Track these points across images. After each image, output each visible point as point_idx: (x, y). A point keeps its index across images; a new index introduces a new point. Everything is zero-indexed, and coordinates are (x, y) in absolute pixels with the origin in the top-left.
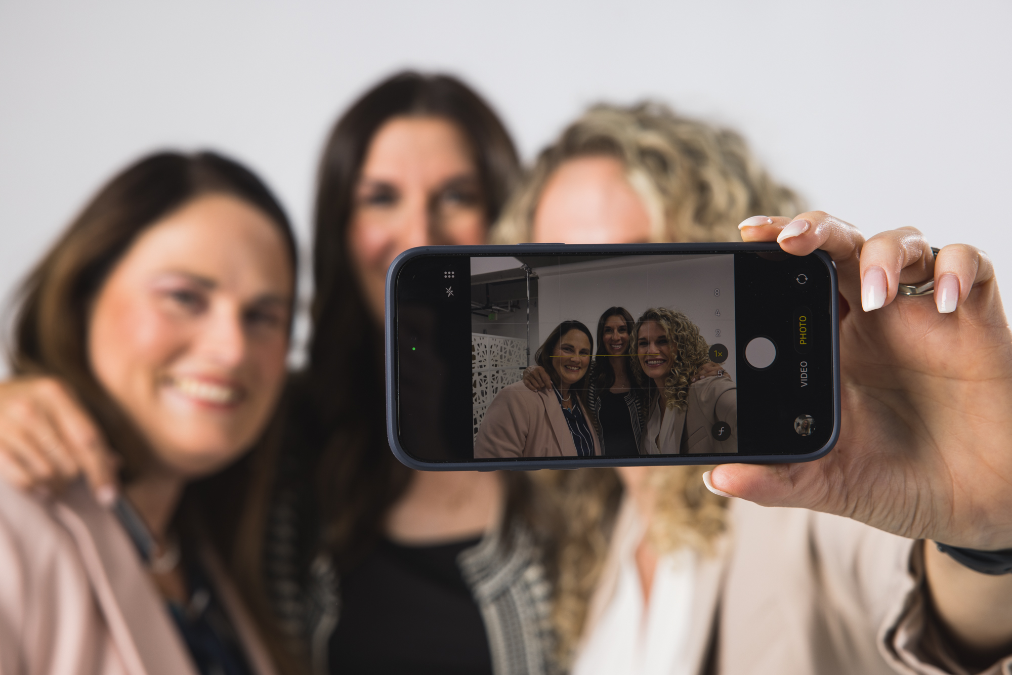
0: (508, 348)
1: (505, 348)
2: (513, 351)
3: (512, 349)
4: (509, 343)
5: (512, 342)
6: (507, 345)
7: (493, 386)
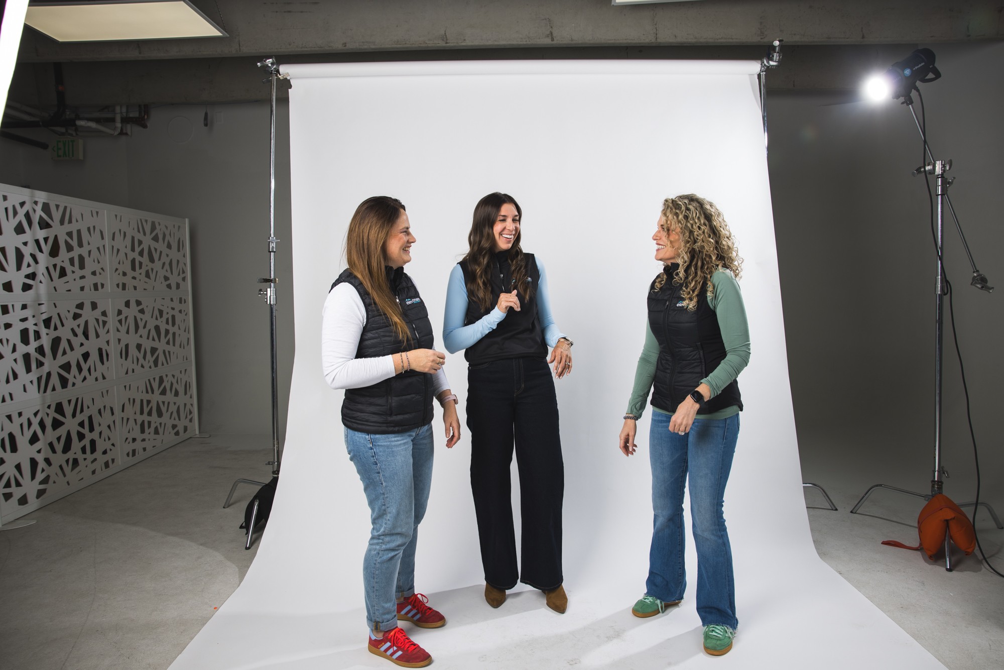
0: (147, 241)
1: (140, 242)
2: (156, 250)
3: (153, 244)
4: (148, 228)
5: (153, 228)
6: (145, 234)
7: (119, 340)
